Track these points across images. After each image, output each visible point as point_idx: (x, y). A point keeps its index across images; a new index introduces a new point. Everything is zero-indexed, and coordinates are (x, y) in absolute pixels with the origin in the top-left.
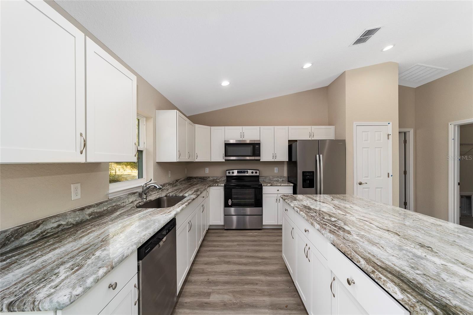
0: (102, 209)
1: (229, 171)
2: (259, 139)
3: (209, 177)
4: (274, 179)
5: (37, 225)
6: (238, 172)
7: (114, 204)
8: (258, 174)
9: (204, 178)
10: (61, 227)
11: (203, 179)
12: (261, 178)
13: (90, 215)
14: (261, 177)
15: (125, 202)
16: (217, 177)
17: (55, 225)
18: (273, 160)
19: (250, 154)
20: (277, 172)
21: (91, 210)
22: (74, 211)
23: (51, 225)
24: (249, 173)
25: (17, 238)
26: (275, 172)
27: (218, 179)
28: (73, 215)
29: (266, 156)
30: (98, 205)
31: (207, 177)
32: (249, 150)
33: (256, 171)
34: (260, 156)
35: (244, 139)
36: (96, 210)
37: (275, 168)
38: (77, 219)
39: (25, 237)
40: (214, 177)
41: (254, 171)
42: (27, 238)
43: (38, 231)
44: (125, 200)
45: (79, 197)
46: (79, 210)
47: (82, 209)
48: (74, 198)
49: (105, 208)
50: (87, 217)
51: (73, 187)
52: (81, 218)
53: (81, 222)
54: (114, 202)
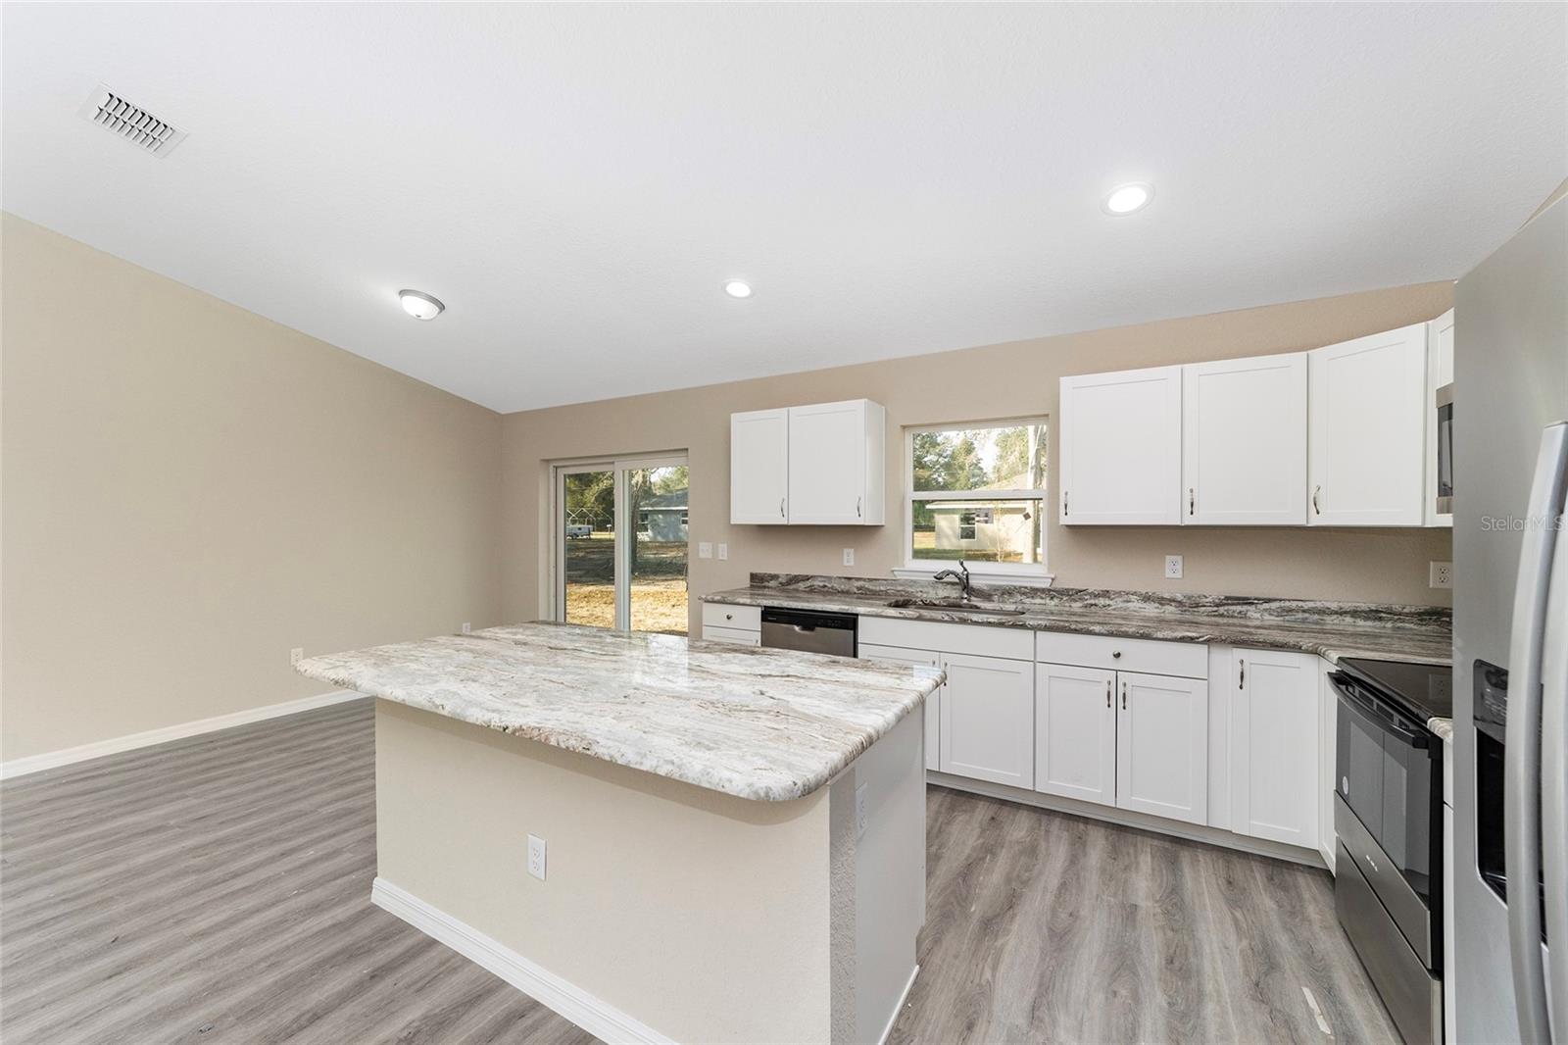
0: (878, 589)
5: (807, 578)
7: (900, 588)
10: (826, 589)
13: (859, 589)
15: (927, 593)
17: (821, 584)
22: (840, 578)
23: (818, 583)
25: (796, 582)
28: (838, 580)
30: (870, 580)
36: (867, 585)
38: (843, 587)
39: (800, 584)
42: (802, 586)
43: (808, 583)
44: (925, 590)
45: (852, 564)
46: (845, 578)
47: (850, 579)
48: (846, 564)
49: (882, 588)
50: (856, 590)
51: (846, 551)
52: (847, 587)
53: (847, 593)
54: (901, 585)
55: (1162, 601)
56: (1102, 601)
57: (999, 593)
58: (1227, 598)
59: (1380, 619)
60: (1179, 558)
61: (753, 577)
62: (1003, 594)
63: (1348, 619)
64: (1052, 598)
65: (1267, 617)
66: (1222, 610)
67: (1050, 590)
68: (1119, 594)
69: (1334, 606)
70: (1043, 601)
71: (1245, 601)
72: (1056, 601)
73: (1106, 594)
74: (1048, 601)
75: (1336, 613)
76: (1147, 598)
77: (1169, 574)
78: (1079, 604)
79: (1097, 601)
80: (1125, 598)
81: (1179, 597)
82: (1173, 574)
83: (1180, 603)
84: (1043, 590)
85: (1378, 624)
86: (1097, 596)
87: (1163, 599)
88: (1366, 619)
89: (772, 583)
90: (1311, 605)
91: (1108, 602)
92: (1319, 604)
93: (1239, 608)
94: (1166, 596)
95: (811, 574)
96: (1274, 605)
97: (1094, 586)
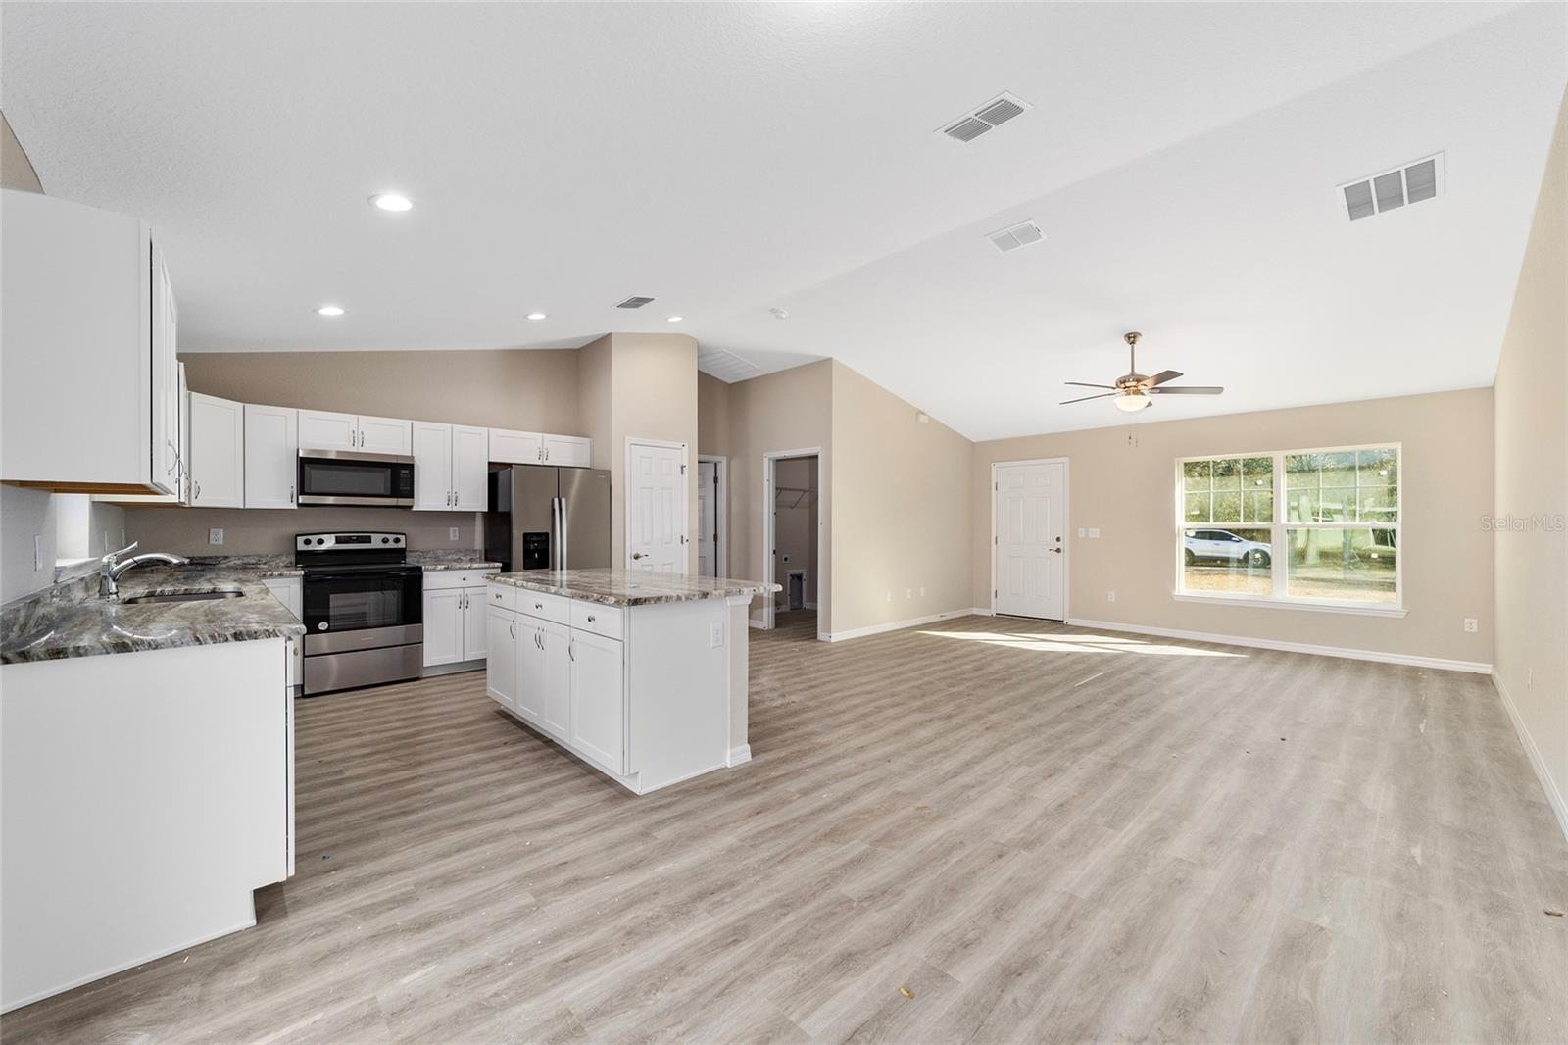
1: (305, 538)
2: (410, 454)
3: (226, 557)
4: (450, 557)
6: (338, 541)
8: (402, 545)
9: (207, 561)
11: (202, 564)
12: (411, 554)
14: (410, 551)
16: (258, 556)
18: (448, 509)
19: (382, 492)
20: (457, 538)
24: (376, 543)
26: (451, 538)
27: (265, 563)
29: (428, 497)
31: (217, 557)
32: (381, 480)
33: (395, 536)
34: (413, 497)
35: (361, 450)
37: (451, 529)
40: (248, 556)
41: (391, 538)
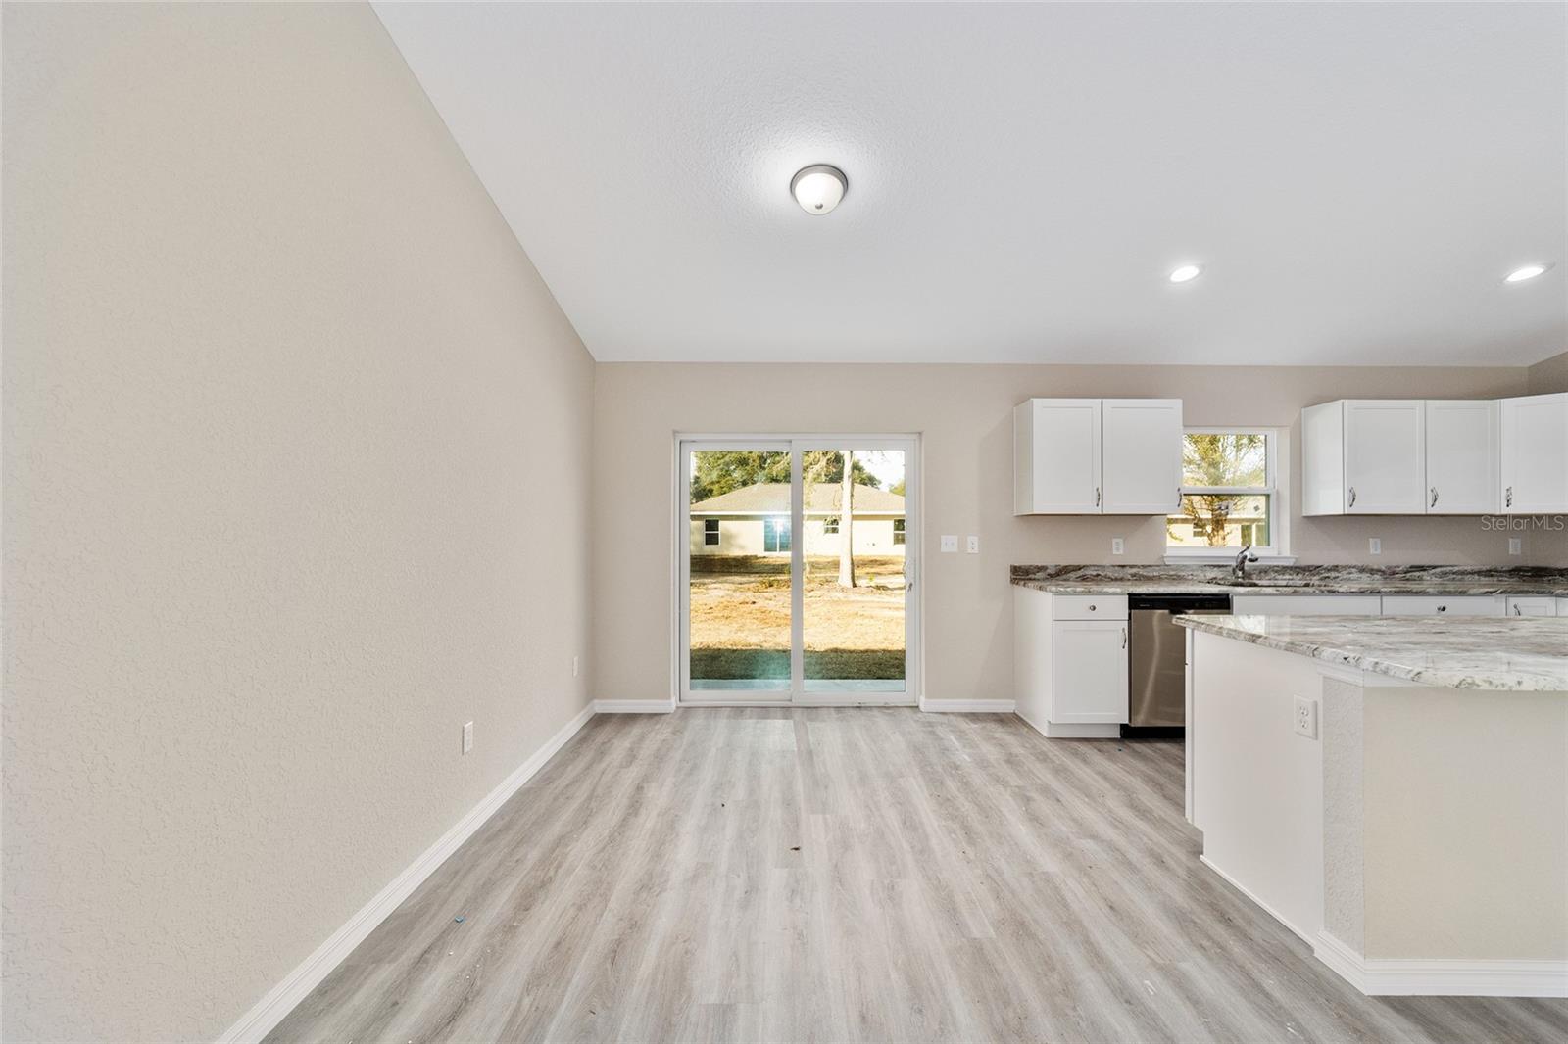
0: (1151, 574)
5: (1079, 568)
7: (1172, 573)
10: (1100, 577)
13: (1133, 575)
17: (1094, 573)
21: (1134, 570)
22: (1114, 566)
23: (1090, 572)
25: (1066, 573)
28: (1111, 569)
30: (1144, 567)
36: (1141, 572)
38: (1116, 575)
39: (1070, 575)
42: (1073, 575)
43: (1080, 573)
45: (1121, 552)
46: (1119, 566)
47: (1123, 566)
48: (1115, 552)
49: (1155, 574)
50: (1129, 577)
51: (1115, 541)
52: (1121, 575)
53: (1122, 579)
54: (1173, 570)
55: (1372, 571)
56: (1333, 574)
57: (1257, 572)
58: (1411, 567)
59: (1492, 576)
60: (1378, 541)
61: (1015, 570)
62: (1260, 572)
63: (1476, 577)
64: (1297, 574)
65: (1434, 578)
66: (1408, 575)
67: (1296, 568)
68: (1344, 567)
69: (1469, 568)
70: (1291, 577)
71: (1422, 568)
72: (1301, 576)
73: (1335, 568)
74: (1294, 576)
75: (1470, 573)
76: (1362, 570)
77: (1372, 551)
78: (1317, 577)
79: (1329, 574)
80: (1348, 570)
81: (1383, 568)
82: (1376, 552)
83: (1383, 572)
84: (1291, 568)
85: (1490, 578)
86: (1329, 570)
87: (1372, 570)
88: (1485, 576)
89: (1039, 575)
90: (1456, 569)
91: (1337, 574)
92: (1461, 568)
93: (1417, 574)
94: (1375, 567)
95: (1082, 564)
96: (1438, 570)
97: (1327, 562)
